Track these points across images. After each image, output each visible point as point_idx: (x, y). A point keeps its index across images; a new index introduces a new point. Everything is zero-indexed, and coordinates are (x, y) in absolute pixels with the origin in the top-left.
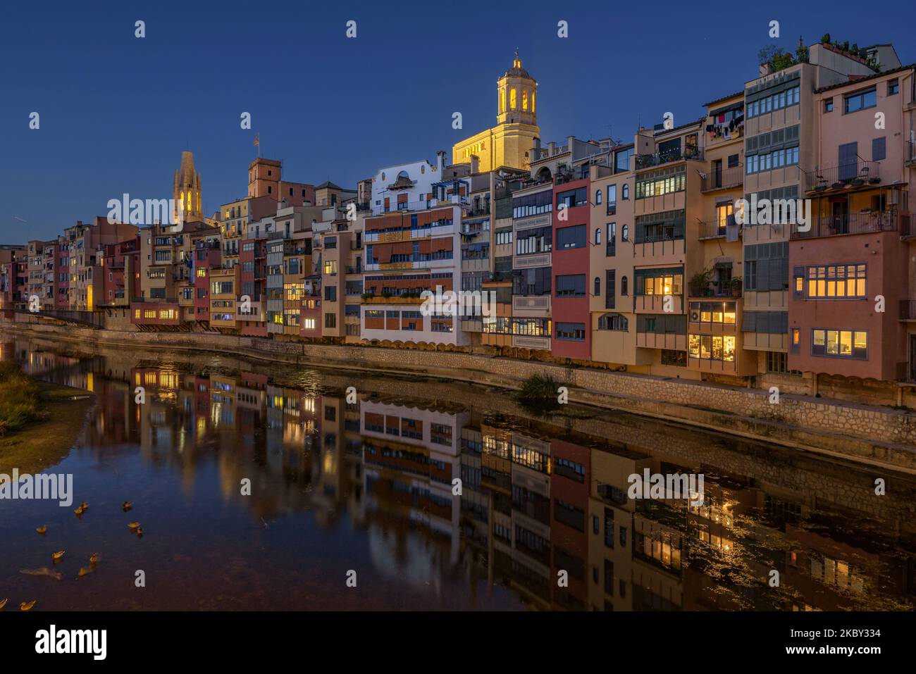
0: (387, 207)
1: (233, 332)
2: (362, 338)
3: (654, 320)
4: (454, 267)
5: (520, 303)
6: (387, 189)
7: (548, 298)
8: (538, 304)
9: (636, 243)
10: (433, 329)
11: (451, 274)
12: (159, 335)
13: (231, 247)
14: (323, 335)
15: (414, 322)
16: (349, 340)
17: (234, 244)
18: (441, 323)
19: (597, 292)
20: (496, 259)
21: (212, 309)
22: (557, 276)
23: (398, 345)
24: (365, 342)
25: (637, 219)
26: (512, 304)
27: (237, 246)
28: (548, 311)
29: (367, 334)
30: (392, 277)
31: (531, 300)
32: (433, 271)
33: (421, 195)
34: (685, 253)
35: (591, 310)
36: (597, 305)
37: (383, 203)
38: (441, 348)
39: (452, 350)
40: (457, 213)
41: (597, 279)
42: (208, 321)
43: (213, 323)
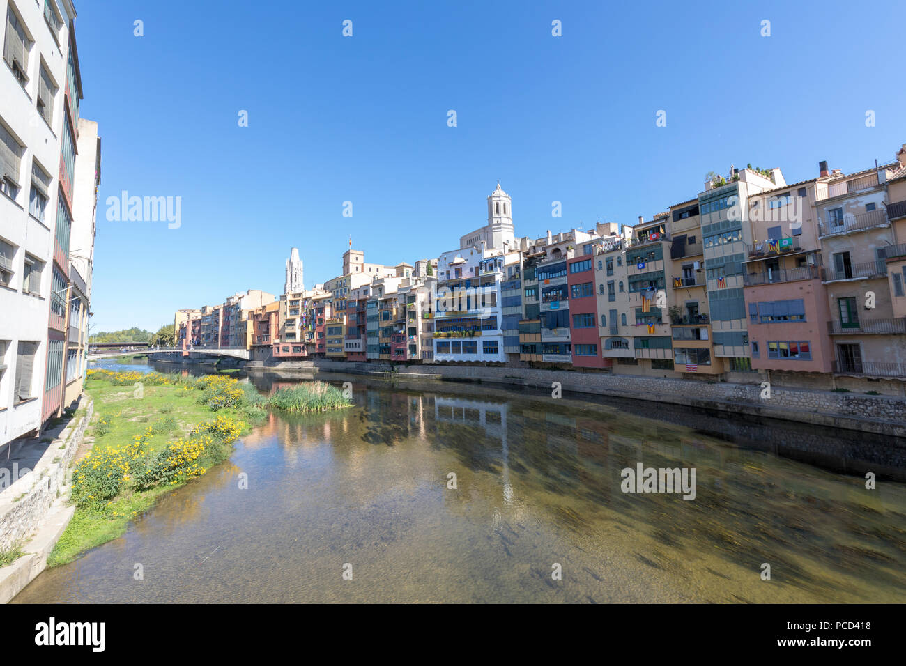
0: (448, 276)
1: (344, 359)
2: (435, 359)
3: (647, 341)
4: (497, 312)
5: (547, 334)
6: (448, 265)
7: (567, 329)
8: (560, 333)
9: (630, 292)
10: (484, 352)
11: (496, 316)
13: (340, 305)
14: (409, 359)
15: (471, 348)
16: (426, 361)
17: (341, 304)
18: (491, 347)
19: (604, 324)
20: (526, 306)
21: (327, 345)
22: (573, 315)
23: (460, 363)
24: (437, 363)
25: (630, 277)
26: (540, 333)
27: (343, 305)
28: (568, 337)
29: (438, 357)
30: (455, 320)
31: (555, 331)
33: (471, 269)
35: (600, 335)
36: (604, 332)
37: (445, 274)
38: (490, 364)
39: (498, 364)
40: (498, 279)
41: (603, 316)
42: (325, 353)
43: (328, 354)
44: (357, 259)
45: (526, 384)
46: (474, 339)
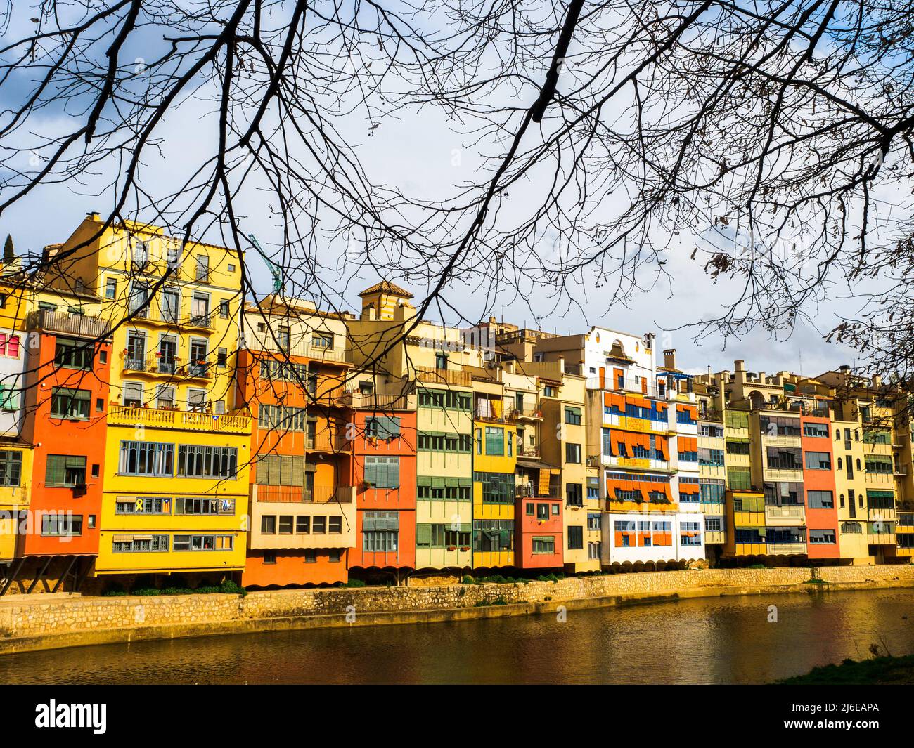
0: (602, 379)
2: (613, 560)
4: (698, 472)
5: (773, 513)
7: (802, 509)
8: (791, 514)
9: (867, 472)
10: (682, 544)
11: (697, 479)
14: (566, 561)
15: (664, 535)
18: (690, 535)
19: (843, 504)
20: (730, 468)
22: (807, 490)
26: (764, 513)
28: (802, 520)
31: (786, 510)
32: (681, 474)
33: (636, 379)
34: (894, 483)
35: (839, 518)
36: (843, 514)
39: (701, 564)
41: (842, 495)
46: (666, 518)
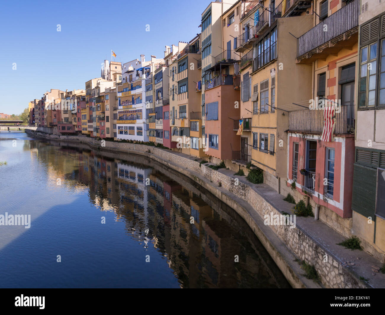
1: (88, 136)
2: (117, 138)
3: (183, 130)
4: (142, 107)
6: (125, 73)
8: (160, 123)
9: (178, 94)
10: (137, 134)
11: (142, 110)
12: (67, 137)
14: (106, 137)
16: (115, 139)
19: (171, 117)
21: (83, 126)
24: (118, 140)
25: (178, 82)
26: (155, 122)
28: (162, 126)
29: (119, 136)
32: (137, 109)
34: (188, 98)
35: (170, 125)
37: (125, 78)
38: (138, 143)
39: (143, 143)
40: (143, 83)
41: (171, 111)
42: (81, 131)
43: (83, 132)
44: (116, 68)
45: (151, 157)
46: (133, 125)
